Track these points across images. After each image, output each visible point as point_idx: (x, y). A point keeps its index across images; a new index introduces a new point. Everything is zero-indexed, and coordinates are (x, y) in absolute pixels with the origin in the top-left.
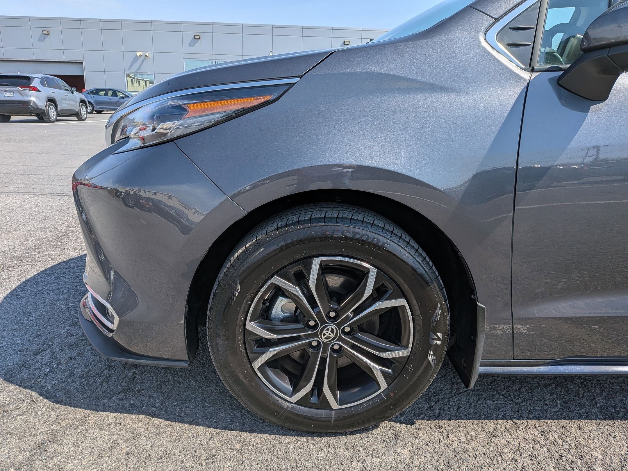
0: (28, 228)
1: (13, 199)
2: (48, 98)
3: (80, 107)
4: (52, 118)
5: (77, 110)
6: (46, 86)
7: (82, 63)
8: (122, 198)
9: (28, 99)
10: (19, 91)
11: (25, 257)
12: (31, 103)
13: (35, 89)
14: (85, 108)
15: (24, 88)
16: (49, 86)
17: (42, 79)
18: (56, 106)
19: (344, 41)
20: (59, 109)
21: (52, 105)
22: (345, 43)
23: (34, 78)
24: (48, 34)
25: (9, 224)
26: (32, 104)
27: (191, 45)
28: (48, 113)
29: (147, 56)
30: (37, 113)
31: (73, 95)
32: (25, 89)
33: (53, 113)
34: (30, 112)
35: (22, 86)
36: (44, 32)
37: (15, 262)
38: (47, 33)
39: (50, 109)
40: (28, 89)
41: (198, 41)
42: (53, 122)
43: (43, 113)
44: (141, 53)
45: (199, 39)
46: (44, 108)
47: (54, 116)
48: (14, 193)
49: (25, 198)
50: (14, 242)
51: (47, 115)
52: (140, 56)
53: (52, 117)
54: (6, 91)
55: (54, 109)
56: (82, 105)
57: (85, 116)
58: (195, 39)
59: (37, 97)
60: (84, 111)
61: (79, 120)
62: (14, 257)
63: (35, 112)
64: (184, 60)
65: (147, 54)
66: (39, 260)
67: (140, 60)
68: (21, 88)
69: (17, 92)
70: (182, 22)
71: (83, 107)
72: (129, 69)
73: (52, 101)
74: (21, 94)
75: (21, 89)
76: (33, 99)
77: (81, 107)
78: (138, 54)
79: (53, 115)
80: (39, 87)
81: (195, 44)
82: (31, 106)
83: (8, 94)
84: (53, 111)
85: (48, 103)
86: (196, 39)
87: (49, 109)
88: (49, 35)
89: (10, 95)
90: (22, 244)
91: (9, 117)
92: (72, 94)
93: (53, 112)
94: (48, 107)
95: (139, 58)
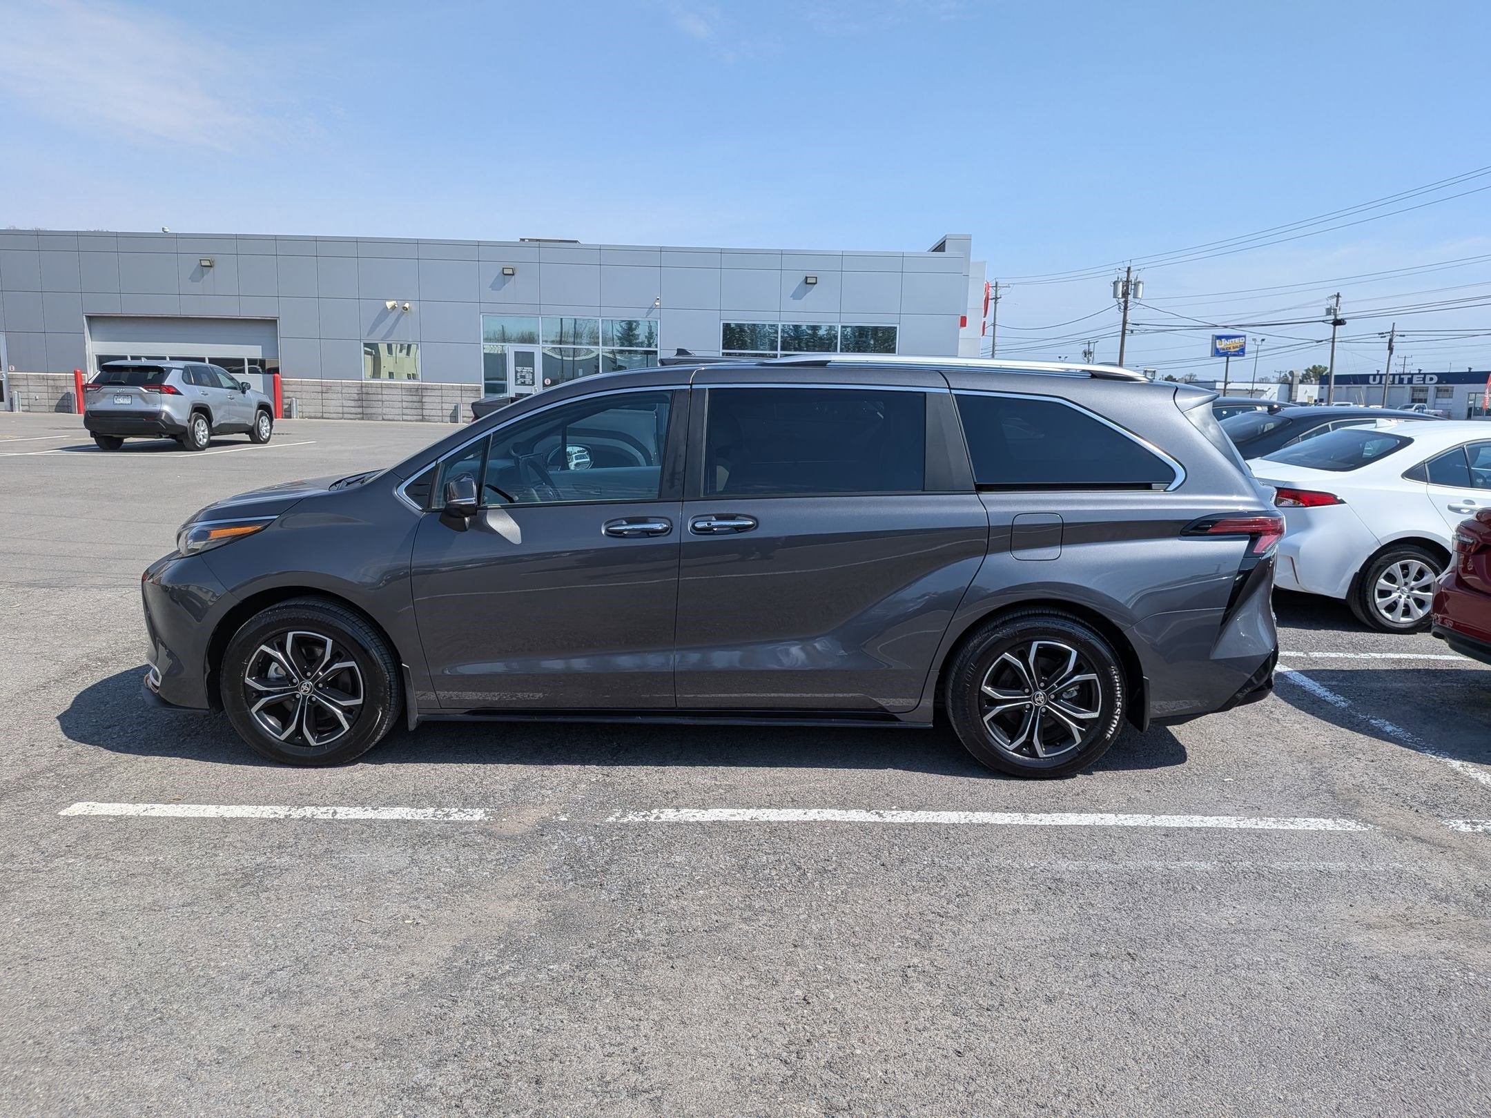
0: (121, 630)
1: (108, 594)
2: (194, 405)
3: (258, 418)
4: (201, 443)
5: (251, 424)
6: (192, 384)
7: (276, 321)
8: (170, 593)
9: (157, 408)
10: (141, 395)
11: (112, 659)
12: (161, 416)
13: (173, 391)
14: (267, 420)
15: (150, 389)
16: (198, 382)
17: (186, 370)
18: (209, 420)
19: (807, 278)
20: (214, 425)
21: (203, 418)
22: (808, 281)
23: (170, 369)
24: (211, 266)
25: (98, 625)
26: (163, 418)
27: (496, 286)
28: (194, 434)
29: (407, 309)
30: (172, 433)
31: (244, 397)
32: (153, 390)
33: (203, 433)
34: (158, 433)
35: (147, 384)
36: (204, 263)
37: (100, 664)
38: (208, 264)
39: (198, 425)
40: (159, 390)
41: (509, 280)
42: (202, 449)
43: (183, 433)
44: (395, 302)
45: (513, 275)
46: (186, 424)
47: (204, 438)
48: (108, 586)
49: (124, 592)
50: (101, 645)
51: (190, 436)
52: (394, 308)
53: (200, 440)
54: (118, 395)
55: (205, 424)
56: (262, 415)
57: (268, 435)
58: (505, 275)
59: (173, 405)
60: (266, 426)
61: (253, 442)
62: (99, 659)
63: (168, 431)
64: (481, 316)
65: (407, 305)
66: (126, 661)
67: (393, 316)
68: (145, 388)
69: (137, 396)
70: (479, 242)
71: (263, 418)
72: (368, 335)
73: (202, 411)
74: (144, 400)
75: (146, 391)
76: (166, 408)
77: (260, 418)
78: (389, 304)
79: (201, 437)
80: (180, 386)
81: (504, 285)
82: (163, 421)
83: (121, 401)
84: (202, 429)
85: (194, 414)
86: (507, 275)
87: (196, 425)
88: (212, 269)
89: (124, 402)
90: (110, 647)
91: (121, 440)
92: (242, 395)
93: (204, 431)
94: (192, 423)
95: (391, 312)
